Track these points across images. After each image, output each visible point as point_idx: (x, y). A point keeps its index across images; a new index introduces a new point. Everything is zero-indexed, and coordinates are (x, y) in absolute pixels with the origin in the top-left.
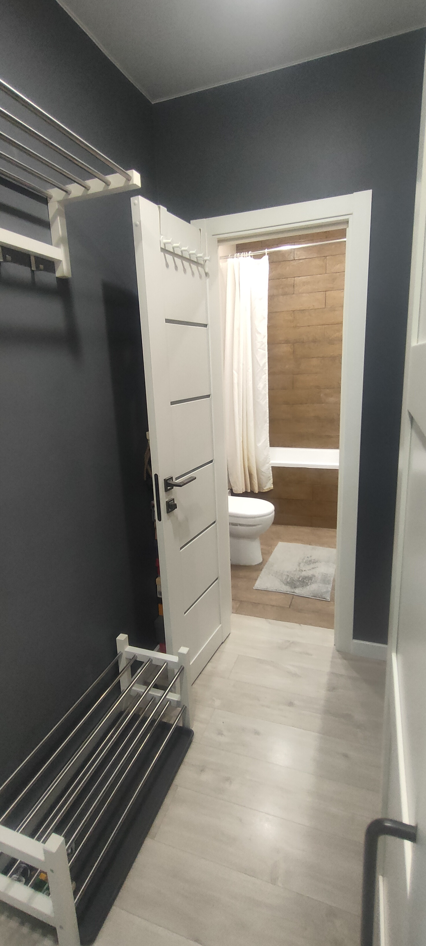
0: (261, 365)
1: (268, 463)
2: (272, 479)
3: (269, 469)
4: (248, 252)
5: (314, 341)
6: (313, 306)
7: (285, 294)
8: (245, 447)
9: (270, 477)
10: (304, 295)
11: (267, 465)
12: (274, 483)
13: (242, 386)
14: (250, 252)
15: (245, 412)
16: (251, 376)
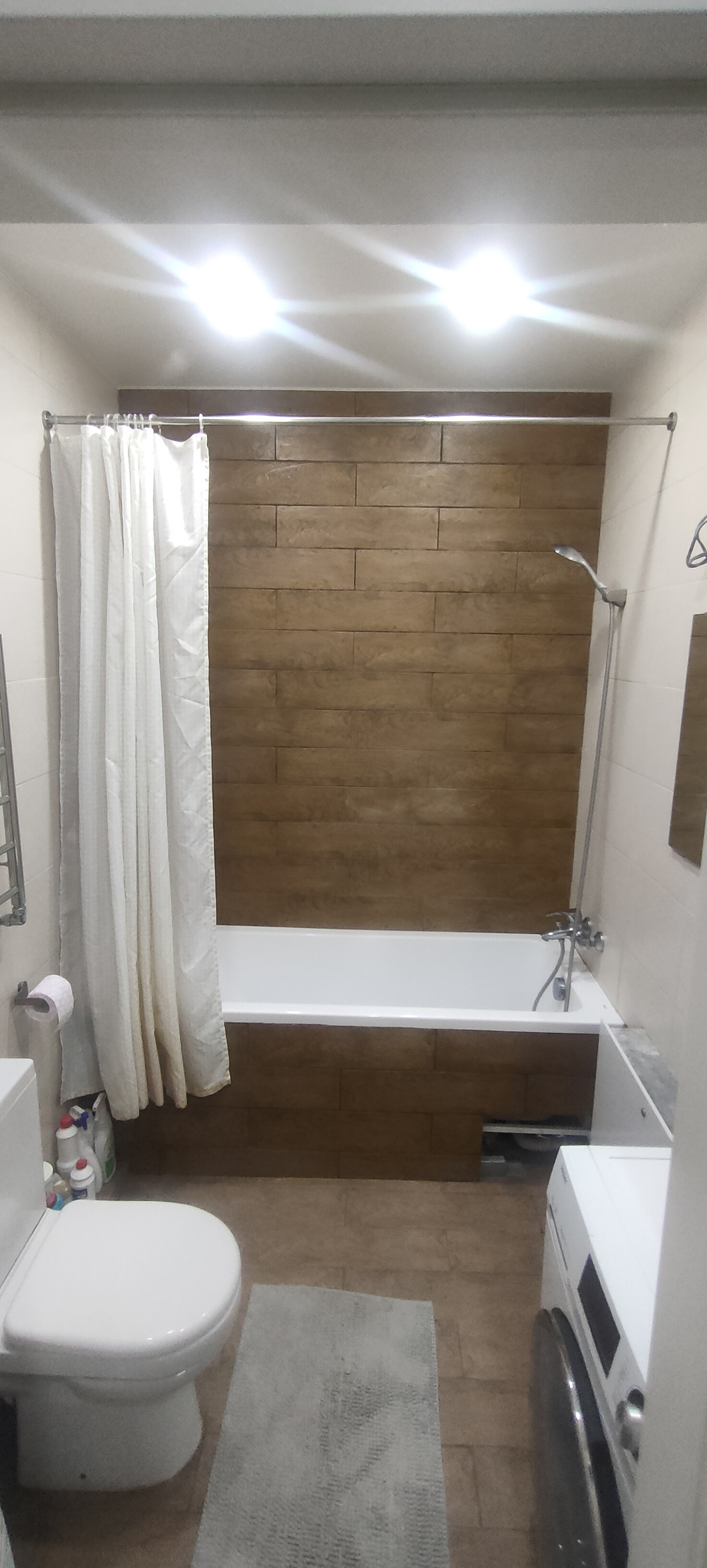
0: (192, 745)
1: (217, 1015)
2: (227, 1058)
3: (219, 1031)
4: (146, 415)
5: (330, 668)
6: (326, 581)
7: (254, 545)
8: (147, 981)
9: (221, 1053)
10: (301, 551)
11: (214, 1021)
12: (233, 1068)
13: (133, 806)
14: (151, 416)
15: (144, 880)
16: (163, 774)
